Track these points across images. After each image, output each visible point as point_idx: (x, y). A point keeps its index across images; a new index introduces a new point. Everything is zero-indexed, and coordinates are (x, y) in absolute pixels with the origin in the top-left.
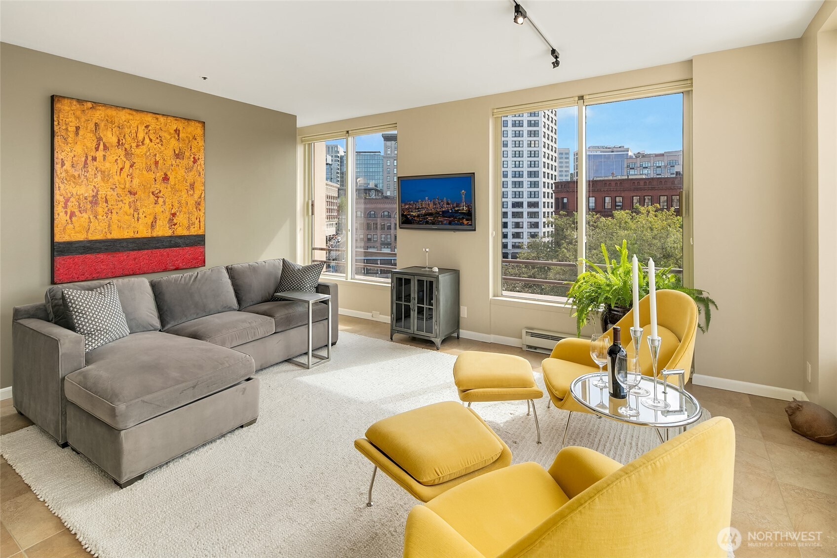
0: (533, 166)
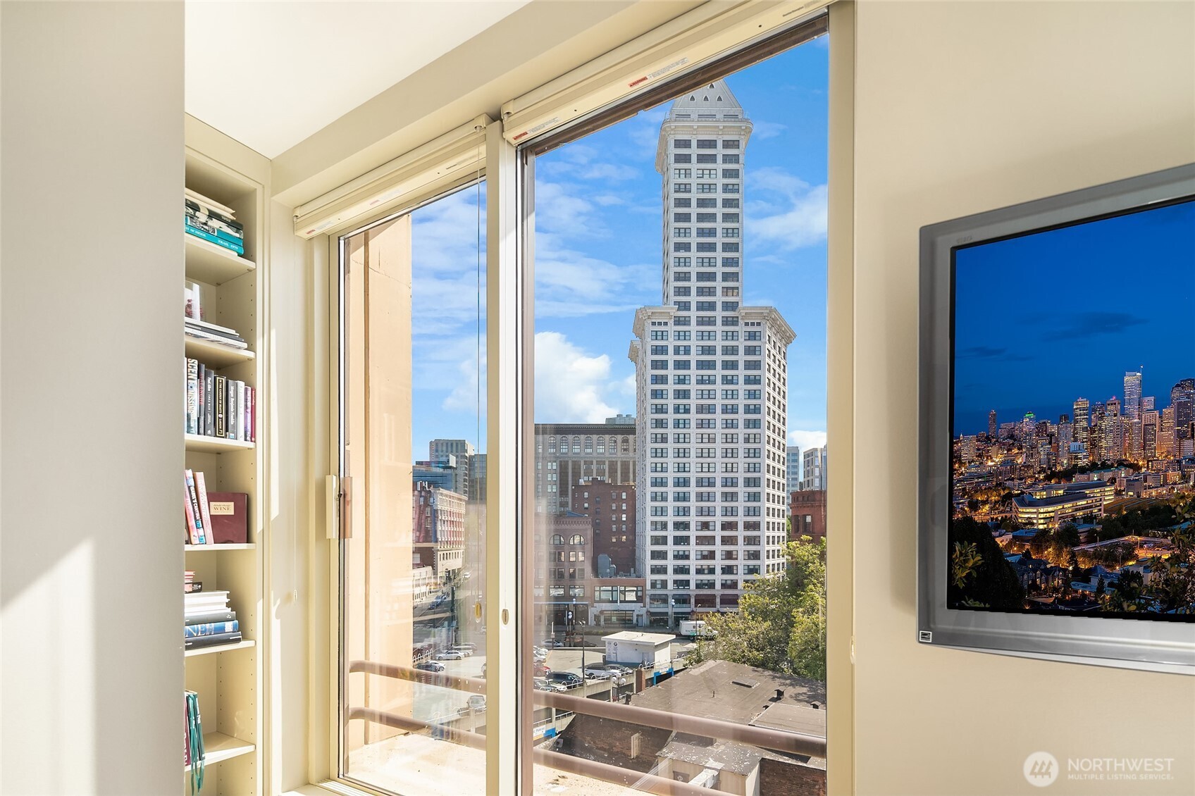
0: (752, 470)
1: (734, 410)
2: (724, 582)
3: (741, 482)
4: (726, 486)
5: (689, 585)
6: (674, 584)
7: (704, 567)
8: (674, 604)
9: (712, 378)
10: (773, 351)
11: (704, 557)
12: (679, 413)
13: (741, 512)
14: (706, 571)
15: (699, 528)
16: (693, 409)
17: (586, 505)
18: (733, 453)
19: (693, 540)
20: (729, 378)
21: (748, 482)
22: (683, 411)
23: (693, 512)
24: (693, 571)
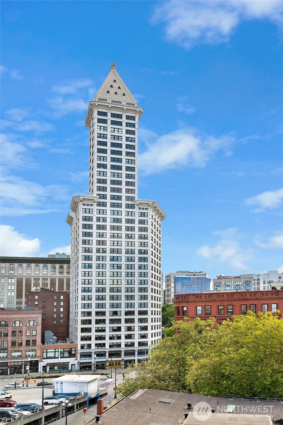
0: (143, 283)
1: (132, 252)
2: (126, 343)
3: (136, 290)
4: (128, 292)
5: (105, 346)
6: (95, 346)
7: (114, 336)
8: (96, 357)
9: (119, 235)
10: (154, 223)
11: (114, 330)
12: (99, 253)
13: (136, 305)
14: (115, 338)
15: (112, 315)
16: (108, 251)
17: (36, 303)
18: (132, 275)
19: (107, 321)
20: (130, 235)
21: (141, 290)
22: (102, 252)
23: (108, 306)
24: (107, 338)
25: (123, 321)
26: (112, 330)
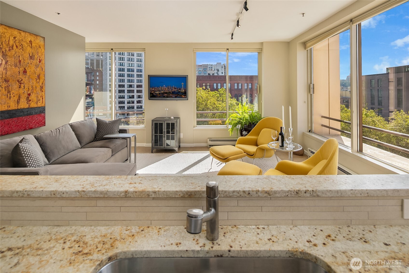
2: (137, 106)
4: (138, 72)
5: (124, 108)
7: (130, 101)
11: (130, 98)
15: (128, 87)
18: (141, 60)
19: (126, 91)
23: (126, 81)
24: (126, 102)
25: (135, 91)
26: (128, 97)
